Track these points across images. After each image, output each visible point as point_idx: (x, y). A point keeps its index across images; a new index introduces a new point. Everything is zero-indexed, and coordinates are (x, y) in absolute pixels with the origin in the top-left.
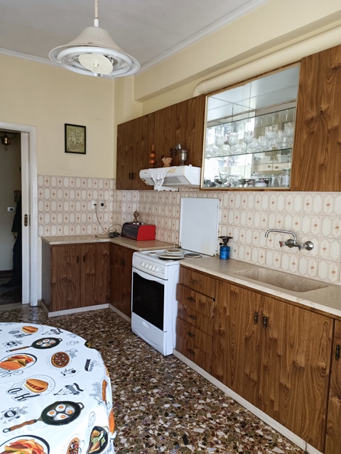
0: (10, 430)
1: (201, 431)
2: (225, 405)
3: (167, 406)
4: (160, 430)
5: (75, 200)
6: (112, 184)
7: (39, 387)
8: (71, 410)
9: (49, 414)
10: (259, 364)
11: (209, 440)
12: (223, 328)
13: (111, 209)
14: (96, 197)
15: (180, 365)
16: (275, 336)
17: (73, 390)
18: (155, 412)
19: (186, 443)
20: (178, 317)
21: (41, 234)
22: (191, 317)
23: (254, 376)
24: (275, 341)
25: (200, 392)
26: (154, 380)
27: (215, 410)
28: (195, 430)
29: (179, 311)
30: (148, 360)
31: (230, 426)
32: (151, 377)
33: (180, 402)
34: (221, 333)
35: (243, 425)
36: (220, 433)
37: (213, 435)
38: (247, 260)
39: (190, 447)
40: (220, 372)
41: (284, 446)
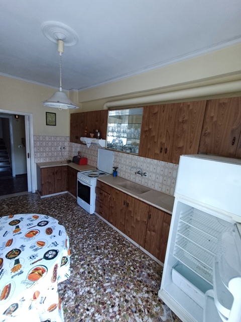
0: (33, 264)
1: (103, 244)
2: (113, 233)
3: (91, 235)
4: (88, 245)
5: (51, 146)
6: (68, 139)
7: (42, 244)
8: (54, 253)
9: (46, 256)
10: (125, 219)
11: (106, 247)
12: (113, 206)
13: (68, 150)
14: (61, 145)
15: (96, 218)
16: (131, 210)
17: (54, 244)
18: (86, 238)
19: (98, 249)
20: (96, 200)
21: (36, 162)
22: (101, 200)
23: (123, 223)
24: (130, 211)
25: (104, 228)
26: (86, 225)
27: (109, 235)
28: (101, 244)
29: (96, 197)
30: (84, 216)
31: (114, 241)
32: (85, 224)
33: (96, 233)
34: (112, 207)
35: (119, 240)
36: (110, 244)
37: (108, 245)
38: (123, 177)
39: (99, 251)
40: (111, 221)
41: (132, 247)
